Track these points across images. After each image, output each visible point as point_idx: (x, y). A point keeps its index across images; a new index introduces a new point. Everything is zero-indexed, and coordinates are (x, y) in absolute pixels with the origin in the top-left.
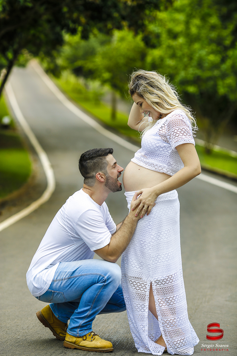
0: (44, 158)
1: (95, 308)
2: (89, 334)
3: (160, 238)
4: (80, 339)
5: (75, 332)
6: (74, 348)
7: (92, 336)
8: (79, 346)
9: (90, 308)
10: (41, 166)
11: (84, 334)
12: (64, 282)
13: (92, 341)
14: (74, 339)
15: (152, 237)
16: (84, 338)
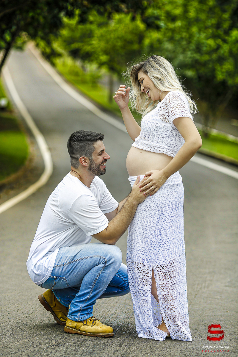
0: (41, 140)
1: (95, 290)
2: (90, 318)
3: (162, 223)
4: (81, 324)
5: (75, 317)
6: (74, 332)
7: (92, 321)
8: (79, 331)
9: (91, 291)
10: (38, 149)
11: (85, 319)
12: (65, 267)
13: (92, 326)
14: (75, 324)
15: (154, 221)
16: (85, 323)
